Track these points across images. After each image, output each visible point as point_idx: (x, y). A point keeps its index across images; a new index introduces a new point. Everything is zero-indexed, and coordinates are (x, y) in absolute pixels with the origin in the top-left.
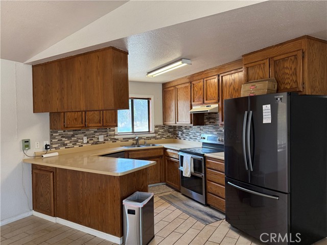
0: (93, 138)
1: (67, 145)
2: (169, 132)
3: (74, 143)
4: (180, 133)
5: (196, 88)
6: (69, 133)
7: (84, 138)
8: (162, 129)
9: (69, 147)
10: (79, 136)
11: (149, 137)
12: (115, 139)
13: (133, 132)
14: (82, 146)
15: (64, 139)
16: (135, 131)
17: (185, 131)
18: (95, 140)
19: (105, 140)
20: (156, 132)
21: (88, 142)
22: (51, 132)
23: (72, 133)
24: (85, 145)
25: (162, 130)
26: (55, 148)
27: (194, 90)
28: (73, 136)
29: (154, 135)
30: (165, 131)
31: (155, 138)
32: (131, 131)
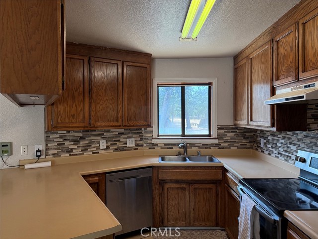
0: (118, 143)
1: (72, 151)
2: (245, 138)
3: (84, 149)
4: (263, 141)
5: (282, 50)
6: (76, 135)
7: (101, 142)
8: (232, 132)
9: (76, 155)
10: (93, 139)
11: (207, 145)
12: (153, 145)
13: (183, 135)
14: (98, 153)
15: (67, 143)
16: (186, 134)
17: (270, 138)
18: (120, 145)
19: (137, 145)
20: (219, 137)
21: (108, 148)
22: (46, 133)
23: (81, 135)
24: (103, 152)
25: (232, 134)
26: (53, 155)
27: (278, 54)
28: (83, 139)
29: (216, 141)
30: (237, 136)
31: (217, 146)
32: (181, 134)
